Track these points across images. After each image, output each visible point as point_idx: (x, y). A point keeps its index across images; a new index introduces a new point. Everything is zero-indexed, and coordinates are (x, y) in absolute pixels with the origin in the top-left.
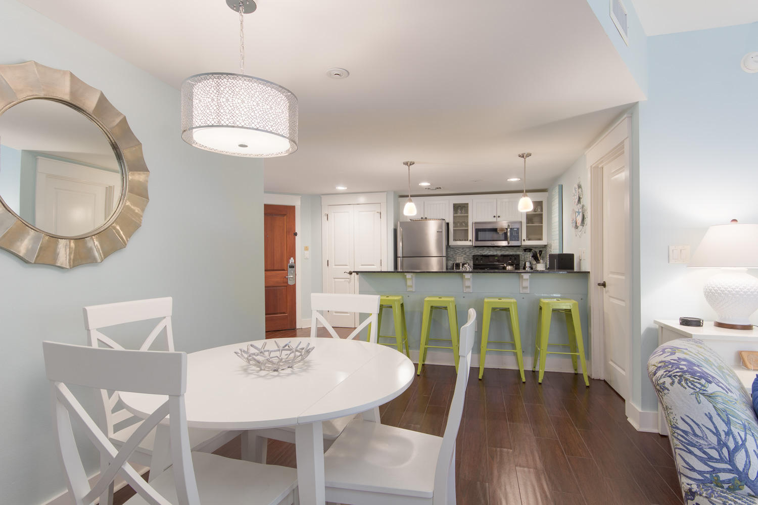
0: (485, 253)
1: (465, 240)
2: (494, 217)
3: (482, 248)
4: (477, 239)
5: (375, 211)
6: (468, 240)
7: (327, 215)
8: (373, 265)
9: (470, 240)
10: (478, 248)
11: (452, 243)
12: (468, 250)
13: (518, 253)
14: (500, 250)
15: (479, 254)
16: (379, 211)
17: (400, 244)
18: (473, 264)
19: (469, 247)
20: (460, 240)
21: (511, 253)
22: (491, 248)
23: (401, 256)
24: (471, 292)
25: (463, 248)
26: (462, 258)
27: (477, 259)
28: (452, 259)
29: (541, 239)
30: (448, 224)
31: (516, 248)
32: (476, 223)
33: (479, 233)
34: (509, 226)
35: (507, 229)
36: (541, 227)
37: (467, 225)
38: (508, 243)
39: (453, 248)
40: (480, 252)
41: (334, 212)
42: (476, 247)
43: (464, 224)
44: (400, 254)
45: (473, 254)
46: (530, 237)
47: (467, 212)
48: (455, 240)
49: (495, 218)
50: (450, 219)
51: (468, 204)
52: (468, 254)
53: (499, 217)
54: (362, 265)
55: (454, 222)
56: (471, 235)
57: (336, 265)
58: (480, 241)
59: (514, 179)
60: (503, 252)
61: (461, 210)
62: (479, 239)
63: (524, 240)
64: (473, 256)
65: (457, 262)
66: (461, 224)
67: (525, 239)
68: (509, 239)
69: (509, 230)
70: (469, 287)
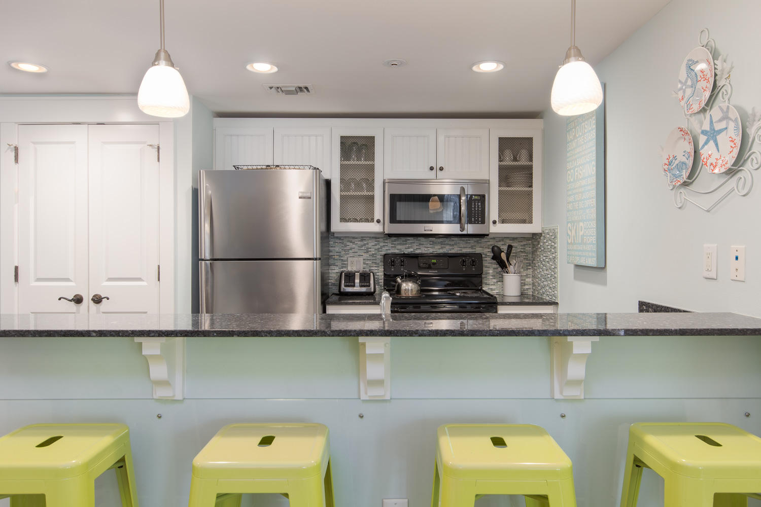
0: (410, 250)
1: (367, 221)
2: (432, 168)
3: (403, 239)
4: (393, 220)
5: (144, 143)
6: (372, 220)
7: (16, 149)
8: (139, 279)
9: (378, 221)
10: (394, 239)
11: (337, 226)
12: (371, 243)
13: (478, 250)
14: (441, 243)
15: (397, 251)
16: (155, 143)
17: (205, 228)
18: (385, 275)
19: (375, 236)
20: (356, 220)
21: (465, 251)
22: (422, 239)
23: (208, 257)
24: (388, 397)
25: (362, 239)
26: (361, 259)
27: (393, 263)
28: (339, 263)
29: (528, 220)
30: (328, 183)
31: (475, 239)
32: (393, 182)
33: (398, 204)
34: (463, 189)
35: (459, 197)
36: (530, 194)
37: (371, 186)
38: (462, 229)
39: (337, 238)
40: (399, 247)
41: (34, 143)
42: (390, 235)
43: (364, 185)
44: (206, 253)
45: (383, 253)
46: (506, 216)
47: (371, 156)
48: (343, 220)
49: (434, 171)
50: (333, 172)
51: (373, 138)
52: (373, 251)
53: (441, 169)
54: (110, 279)
55: (342, 180)
56: (380, 208)
57: (38, 280)
58: (400, 222)
59: (488, 67)
60: (448, 247)
61: (359, 150)
62: (398, 219)
63: (494, 222)
64: (385, 255)
65: (349, 269)
66: (359, 186)
67: (497, 220)
68: (464, 219)
69: (463, 198)
70: (379, 383)
